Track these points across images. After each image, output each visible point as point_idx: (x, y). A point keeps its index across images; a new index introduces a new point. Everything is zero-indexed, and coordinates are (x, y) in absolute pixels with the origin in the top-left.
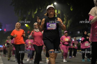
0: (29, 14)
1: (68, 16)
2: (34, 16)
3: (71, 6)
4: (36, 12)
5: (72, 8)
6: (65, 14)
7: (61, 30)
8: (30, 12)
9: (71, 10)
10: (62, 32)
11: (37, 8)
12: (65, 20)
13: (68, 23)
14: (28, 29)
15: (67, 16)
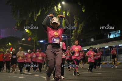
0: (30, 16)
1: (79, 19)
2: (37, 19)
3: (83, 6)
4: (39, 14)
5: (84, 9)
6: (76, 17)
7: (71, 37)
8: (32, 13)
9: (83, 11)
10: (71, 40)
11: (40, 9)
12: (75, 24)
13: (79, 28)
14: (29, 35)
15: (77, 19)
